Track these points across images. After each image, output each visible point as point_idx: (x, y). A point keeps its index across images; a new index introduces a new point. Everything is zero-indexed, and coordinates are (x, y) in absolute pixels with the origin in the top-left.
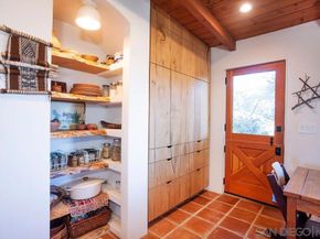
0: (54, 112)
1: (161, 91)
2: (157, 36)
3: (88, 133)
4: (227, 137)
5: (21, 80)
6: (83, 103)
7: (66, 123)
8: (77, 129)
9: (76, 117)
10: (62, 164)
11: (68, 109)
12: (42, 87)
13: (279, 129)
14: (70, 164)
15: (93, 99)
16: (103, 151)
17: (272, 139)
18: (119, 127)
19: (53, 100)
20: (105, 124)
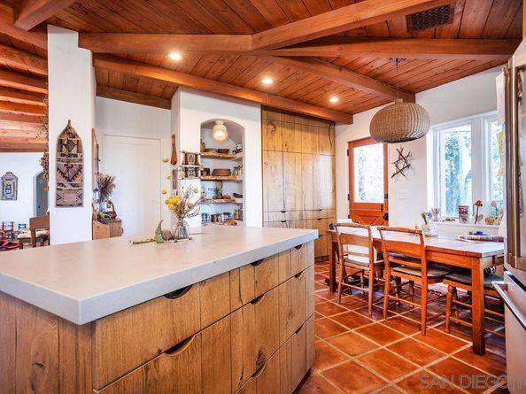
0: (203, 188)
1: (273, 169)
2: (268, 129)
3: (223, 201)
4: (350, 207)
5: (189, 173)
6: (221, 181)
7: (210, 195)
8: (217, 198)
9: (217, 191)
10: (208, 219)
11: (212, 185)
12: (197, 176)
13: (386, 196)
14: (212, 220)
15: (226, 178)
16: (235, 214)
17: (382, 206)
18: (241, 197)
19: (202, 180)
20: (235, 195)
